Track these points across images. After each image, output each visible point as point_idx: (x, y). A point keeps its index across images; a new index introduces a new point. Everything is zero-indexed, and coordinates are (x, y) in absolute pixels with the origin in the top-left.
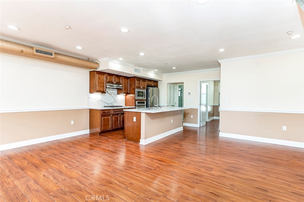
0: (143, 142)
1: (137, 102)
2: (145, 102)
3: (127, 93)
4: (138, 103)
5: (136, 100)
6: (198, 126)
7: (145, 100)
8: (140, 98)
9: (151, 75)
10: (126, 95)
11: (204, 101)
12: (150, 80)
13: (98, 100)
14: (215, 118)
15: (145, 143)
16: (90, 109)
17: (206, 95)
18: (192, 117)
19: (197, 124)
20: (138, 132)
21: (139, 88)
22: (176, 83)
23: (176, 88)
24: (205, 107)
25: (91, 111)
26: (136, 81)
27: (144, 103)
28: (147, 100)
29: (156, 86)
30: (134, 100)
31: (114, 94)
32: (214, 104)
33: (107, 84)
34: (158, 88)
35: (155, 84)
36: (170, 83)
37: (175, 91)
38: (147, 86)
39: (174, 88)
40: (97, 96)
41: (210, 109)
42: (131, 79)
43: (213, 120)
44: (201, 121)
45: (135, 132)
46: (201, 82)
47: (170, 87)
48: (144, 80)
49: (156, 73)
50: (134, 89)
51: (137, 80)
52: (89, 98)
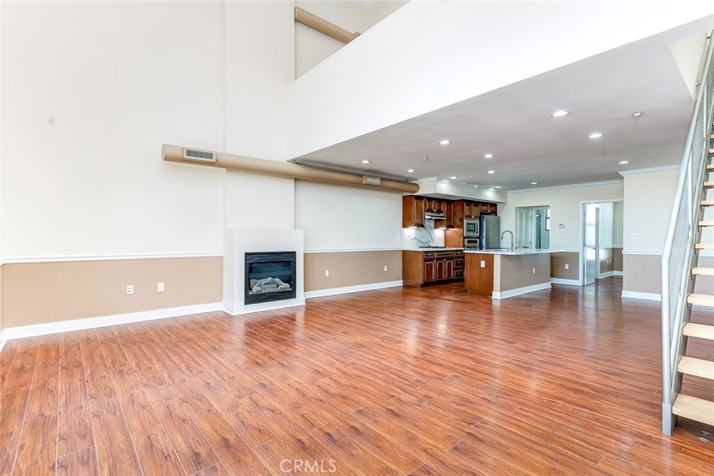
0: (497, 295)
1: (466, 240)
2: (478, 240)
3: (449, 226)
4: (469, 242)
5: (464, 238)
6: (579, 283)
7: (478, 238)
8: (471, 234)
9: (489, 195)
10: (447, 229)
11: (591, 239)
12: (485, 203)
13: (411, 237)
14: (616, 273)
15: (501, 296)
16: (403, 251)
17: (594, 226)
18: (567, 267)
19: (578, 279)
20: (488, 282)
21: (469, 217)
22: (532, 207)
23: (530, 215)
24: (594, 251)
25: (405, 253)
26: (466, 207)
27: (476, 242)
28: (480, 237)
29: (495, 213)
30: (462, 238)
31: (431, 228)
32: (613, 244)
33: (426, 213)
34: (496, 215)
35: (493, 209)
36: (520, 208)
37: (530, 221)
38: (481, 214)
39: (527, 215)
40: (411, 231)
41: (603, 255)
42: (456, 203)
43: (612, 277)
44: (585, 275)
45: (483, 282)
46: (583, 204)
47: (521, 214)
48: (476, 203)
49: (498, 192)
50: (462, 220)
51: (466, 205)
52: (402, 234)
